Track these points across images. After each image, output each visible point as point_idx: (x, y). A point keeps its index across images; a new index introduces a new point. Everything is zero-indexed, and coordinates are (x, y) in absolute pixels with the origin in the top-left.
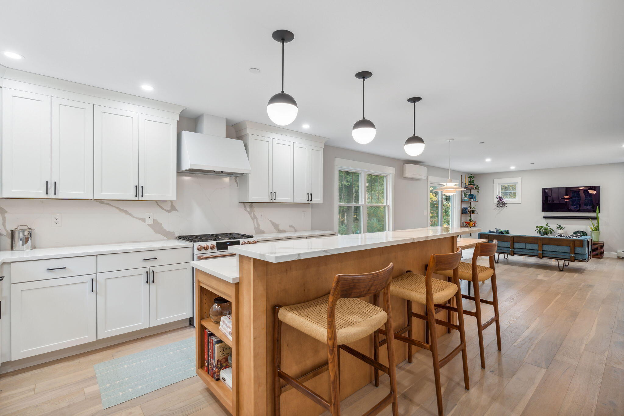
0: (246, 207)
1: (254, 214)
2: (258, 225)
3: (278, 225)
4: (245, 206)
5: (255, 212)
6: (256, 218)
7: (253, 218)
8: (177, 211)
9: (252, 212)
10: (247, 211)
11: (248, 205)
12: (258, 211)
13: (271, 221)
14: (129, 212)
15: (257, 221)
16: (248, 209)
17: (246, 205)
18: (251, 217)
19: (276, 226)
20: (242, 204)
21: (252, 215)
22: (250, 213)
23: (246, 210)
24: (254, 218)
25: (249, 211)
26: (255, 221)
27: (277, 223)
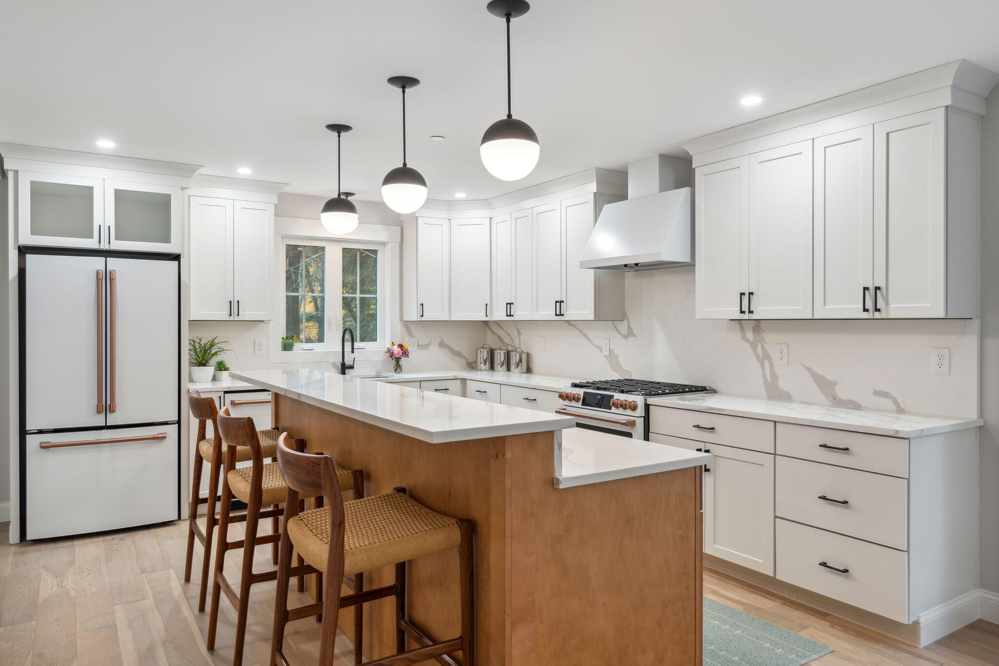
0: (744, 332)
1: (763, 349)
2: (774, 376)
3: (833, 384)
4: (742, 329)
5: (765, 342)
6: (770, 360)
7: (761, 357)
8: (635, 337)
9: (759, 344)
10: (748, 341)
11: (748, 327)
12: (773, 341)
13: (809, 369)
14: (589, 338)
15: (772, 366)
16: (750, 336)
17: (744, 326)
18: (757, 356)
19: (826, 386)
20: (736, 324)
21: (759, 350)
22: (753, 346)
23: (744, 338)
24: (765, 358)
25: (752, 340)
26: (765, 366)
27: (830, 377)
